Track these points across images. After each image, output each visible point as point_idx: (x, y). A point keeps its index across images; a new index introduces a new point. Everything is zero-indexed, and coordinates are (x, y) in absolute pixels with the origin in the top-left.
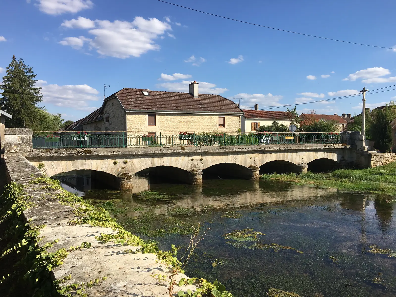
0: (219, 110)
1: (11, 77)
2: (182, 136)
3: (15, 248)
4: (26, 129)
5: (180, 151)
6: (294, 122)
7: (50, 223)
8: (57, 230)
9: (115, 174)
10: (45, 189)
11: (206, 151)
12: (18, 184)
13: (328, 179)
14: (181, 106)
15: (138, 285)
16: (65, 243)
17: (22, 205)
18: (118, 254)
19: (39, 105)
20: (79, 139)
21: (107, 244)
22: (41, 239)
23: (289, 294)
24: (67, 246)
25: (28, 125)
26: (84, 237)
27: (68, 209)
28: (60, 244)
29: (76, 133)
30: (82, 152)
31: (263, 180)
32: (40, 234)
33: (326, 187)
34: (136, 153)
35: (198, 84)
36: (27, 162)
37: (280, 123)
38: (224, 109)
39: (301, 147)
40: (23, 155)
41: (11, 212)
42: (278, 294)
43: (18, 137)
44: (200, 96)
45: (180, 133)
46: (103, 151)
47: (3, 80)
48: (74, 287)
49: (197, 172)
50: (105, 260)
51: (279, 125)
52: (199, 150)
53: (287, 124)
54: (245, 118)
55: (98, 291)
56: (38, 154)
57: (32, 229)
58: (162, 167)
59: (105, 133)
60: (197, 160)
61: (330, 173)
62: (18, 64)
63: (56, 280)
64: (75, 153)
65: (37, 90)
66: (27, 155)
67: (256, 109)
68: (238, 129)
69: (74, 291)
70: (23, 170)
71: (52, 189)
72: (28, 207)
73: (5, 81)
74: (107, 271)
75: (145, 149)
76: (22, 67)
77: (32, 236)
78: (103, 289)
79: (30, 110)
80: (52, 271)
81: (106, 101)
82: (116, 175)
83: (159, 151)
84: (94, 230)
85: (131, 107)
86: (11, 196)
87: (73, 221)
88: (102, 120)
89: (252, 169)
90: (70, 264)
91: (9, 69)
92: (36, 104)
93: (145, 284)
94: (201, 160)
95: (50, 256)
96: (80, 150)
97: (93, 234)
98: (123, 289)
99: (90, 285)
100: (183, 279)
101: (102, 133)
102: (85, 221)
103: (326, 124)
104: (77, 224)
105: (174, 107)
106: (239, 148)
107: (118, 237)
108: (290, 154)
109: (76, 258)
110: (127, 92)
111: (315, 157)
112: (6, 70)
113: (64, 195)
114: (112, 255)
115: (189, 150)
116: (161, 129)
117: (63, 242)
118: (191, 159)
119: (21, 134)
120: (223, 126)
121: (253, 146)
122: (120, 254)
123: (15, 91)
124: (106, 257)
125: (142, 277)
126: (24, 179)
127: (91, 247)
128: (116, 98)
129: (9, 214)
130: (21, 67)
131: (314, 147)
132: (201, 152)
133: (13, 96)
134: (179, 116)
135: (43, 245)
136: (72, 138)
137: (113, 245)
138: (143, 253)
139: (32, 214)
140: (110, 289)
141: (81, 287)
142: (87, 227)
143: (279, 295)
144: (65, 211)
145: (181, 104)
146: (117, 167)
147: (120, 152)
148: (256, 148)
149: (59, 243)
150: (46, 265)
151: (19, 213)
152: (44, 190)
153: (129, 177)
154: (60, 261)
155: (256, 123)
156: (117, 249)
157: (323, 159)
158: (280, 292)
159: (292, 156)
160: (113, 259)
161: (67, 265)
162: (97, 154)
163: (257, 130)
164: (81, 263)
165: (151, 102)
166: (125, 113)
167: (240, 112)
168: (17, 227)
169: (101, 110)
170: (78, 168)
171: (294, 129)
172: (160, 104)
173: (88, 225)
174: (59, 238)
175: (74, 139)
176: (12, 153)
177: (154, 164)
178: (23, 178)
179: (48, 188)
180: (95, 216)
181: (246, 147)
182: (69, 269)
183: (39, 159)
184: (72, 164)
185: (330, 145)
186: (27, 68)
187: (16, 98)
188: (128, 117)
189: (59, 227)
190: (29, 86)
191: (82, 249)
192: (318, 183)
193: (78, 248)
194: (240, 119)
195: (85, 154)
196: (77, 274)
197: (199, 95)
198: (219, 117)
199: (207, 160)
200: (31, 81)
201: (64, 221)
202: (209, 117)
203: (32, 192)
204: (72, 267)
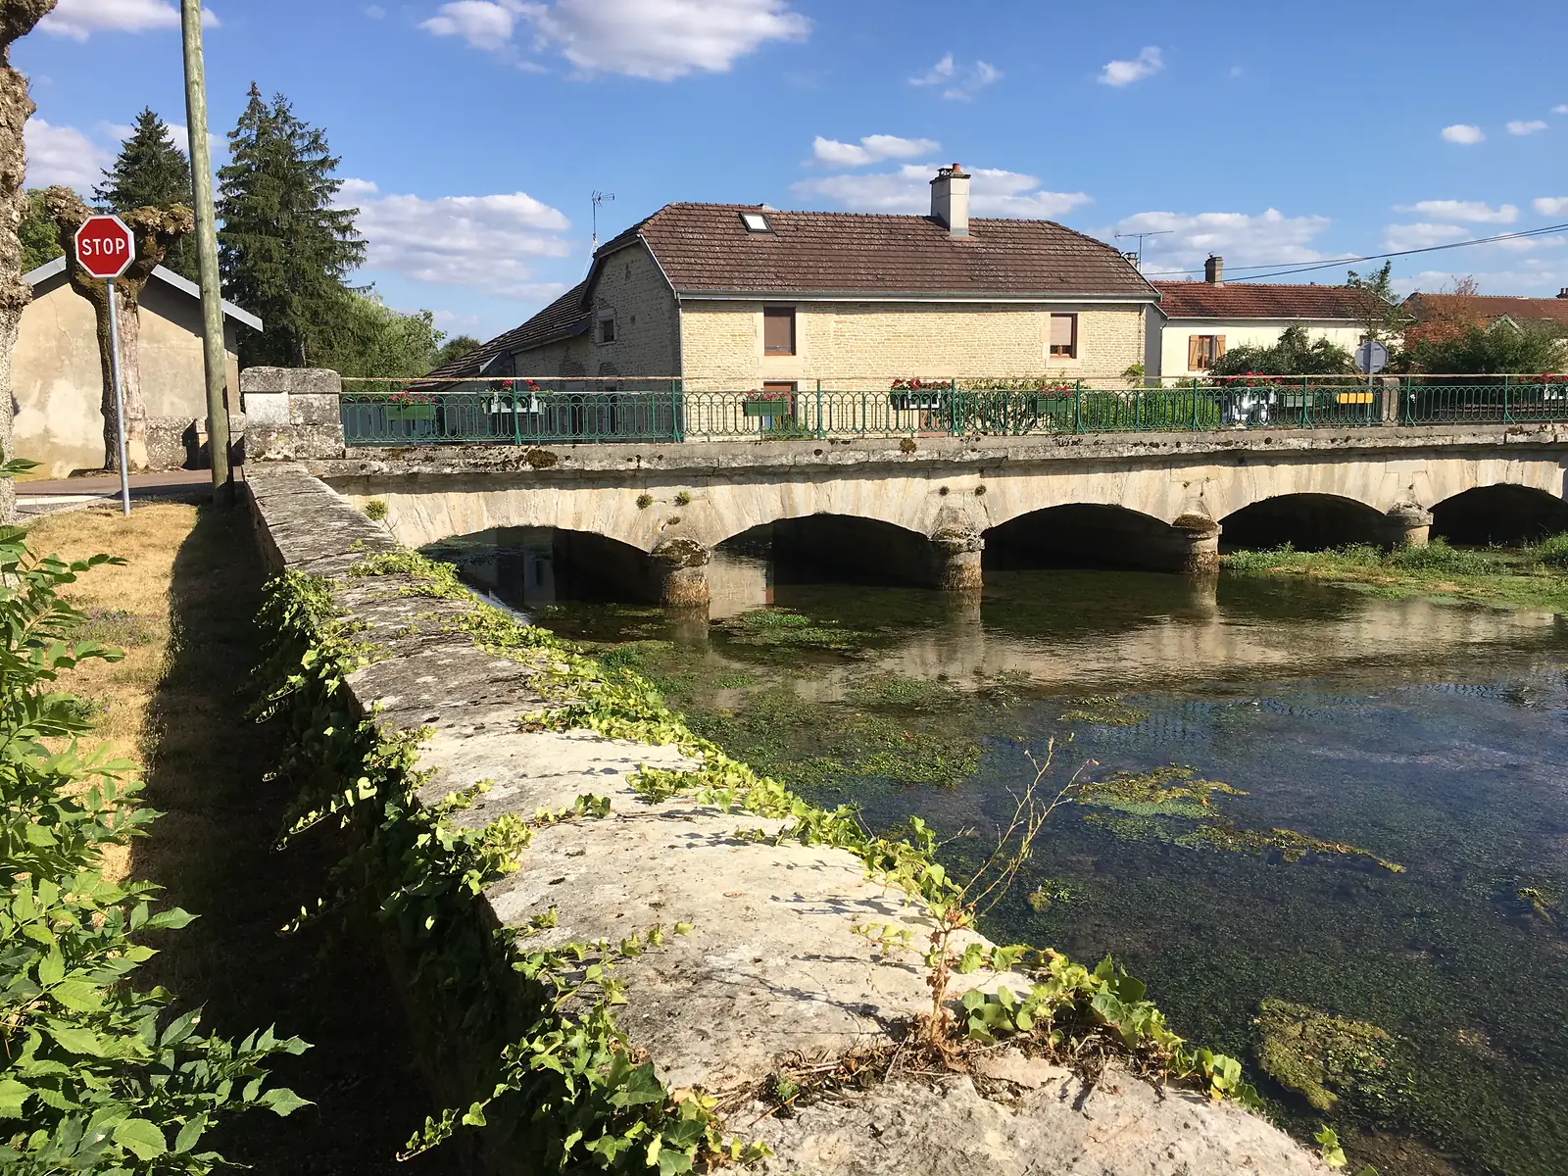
0: (1056, 286)
1: (249, 170)
2: (903, 397)
3: (333, 808)
4: (317, 372)
5: (894, 454)
6: (1379, 331)
7: (450, 722)
8: (478, 747)
9: (645, 545)
10: (409, 596)
11: (1001, 454)
12: (312, 575)
13: (1522, 572)
14: (900, 272)
15: (803, 959)
16: (512, 795)
17: (339, 655)
18: (713, 844)
19: (353, 277)
20: (509, 410)
21: (668, 805)
22: (425, 778)
23: (1346, 1026)
24: (522, 806)
25: (316, 355)
26: (580, 775)
27: (505, 671)
28: (495, 797)
29: (497, 386)
30: (521, 457)
31: (1234, 574)
32: (420, 761)
33: (1510, 605)
34: (724, 465)
35: (967, 177)
36: (331, 497)
37: (1314, 335)
38: (1073, 280)
39: (1408, 437)
40: (312, 470)
41: (299, 677)
42: (1300, 1024)
43: (291, 401)
44: (978, 226)
45: (897, 381)
46: (597, 456)
47: (219, 183)
48: (572, 955)
49: (963, 541)
50: (669, 863)
51: (1311, 343)
52: (973, 450)
53: (1346, 338)
54: (1164, 318)
55: (662, 974)
56: (363, 467)
57: (388, 740)
58: (822, 520)
59: (599, 385)
60: (962, 492)
61: (1529, 545)
62: (272, 116)
63: (505, 928)
64: (496, 464)
65: (344, 221)
66: (323, 467)
67: (1210, 276)
68: (1130, 365)
69: (574, 970)
70: (322, 525)
71: (434, 597)
72: (363, 661)
73: (227, 185)
74: (680, 902)
75: (758, 449)
76: (287, 127)
77: (393, 766)
78: (677, 966)
79: (320, 296)
80: (481, 896)
81: (602, 258)
82: (647, 549)
83: (814, 456)
84: (611, 751)
85: (696, 280)
86: (292, 619)
87: (530, 718)
88: (587, 333)
89: (1189, 528)
90: (544, 870)
91: (239, 138)
92: (341, 276)
93: (833, 959)
94: (980, 491)
95: (470, 841)
96: (514, 452)
97: (609, 765)
98: (755, 970)
99: (631, 950)
100: (975, 948)
101: (588, 385)
102: (573, 718)
103: (1520, 339)
104: (545, 727)
105: (870, 277)
106: (1135, 445)
107: (705, 782)
108: (1355, 468)
109: (562, 850)
110: (685, 218)
111: (1467, 478)
112: (227, 142)
113: (482, 619)
114: (690, 846)
115: (930, 453)
116: (817, 369)
117: (505, 793)
118: (940, 486)
119: (299, 388)
120: (1070, 350)
121: (1195, 436)
122: (719, 846)
123: (264, 226)
124: (672, 851)
125: (816, 932)
126: (329, 559)
127: (613, 815)
128: (639, 244)
129: (292, 686)
130: (281, 130)
131: (1465, 436)
132: (977, 461)
133: (258, 244)
134: (888, 315)
135: (435, 800)
136: (484, 406)
137: (688, 808)
138: (805, 843)
139: (382, 687)
140: (704, 969)
141: (594, 955)
142: (582, 739)
143: (1304, 1030)
144: (497, 680)
145: (899, 266)
146: (652, 518)
147: (660, 457)
148: (1210, 440)
149: (493, 794)
150: (460, 874)
151: (333, 684)
152: (407, 600)
153: (697, 558)
154: (507, 858)
155: (1211, 337)
156: (706, 827)
157: (1500, 489)
158: (1308, 1017)
159: (1365, 475)
160: (697, 859)
161: (534, 873)
162: (577, 466)
163: (1214, 367)
164: (583, 870)
165: (775, 257)
166: (676, 306)
167: (1143, 293)
168: (329, 731)
169: (585, 290)
170: (508, 518)
171: (1379, 360)
172: (811, 264)
173: (588, 734)
174: (492, 776)
175: (489, 409)
176: (270, 460)
177: (792, 507)
178: (326, 556)
179: (420, 594)
180: (611, 700)
181: (1166, 441)
182: (544, 890)
183: (368, 483)
184: (487, 505)
185: (1536, 427)
186: (303, 131)
187: (269, 250)
188: (689, 321)
189: (482, 736)
190: (314, 204)
191: (578, 819)
192: (1474, 591)
193: (564, 817)
194: (1143, 322)
195: (534, 466)
196: (575, 910)
197: (973, 223)
198: (1052, 315)
199: (1003, 493)
200: (322, 182)
201: (499, 717)
202: (1012, 316)
203: (365, 607)
204: (553, 883)
